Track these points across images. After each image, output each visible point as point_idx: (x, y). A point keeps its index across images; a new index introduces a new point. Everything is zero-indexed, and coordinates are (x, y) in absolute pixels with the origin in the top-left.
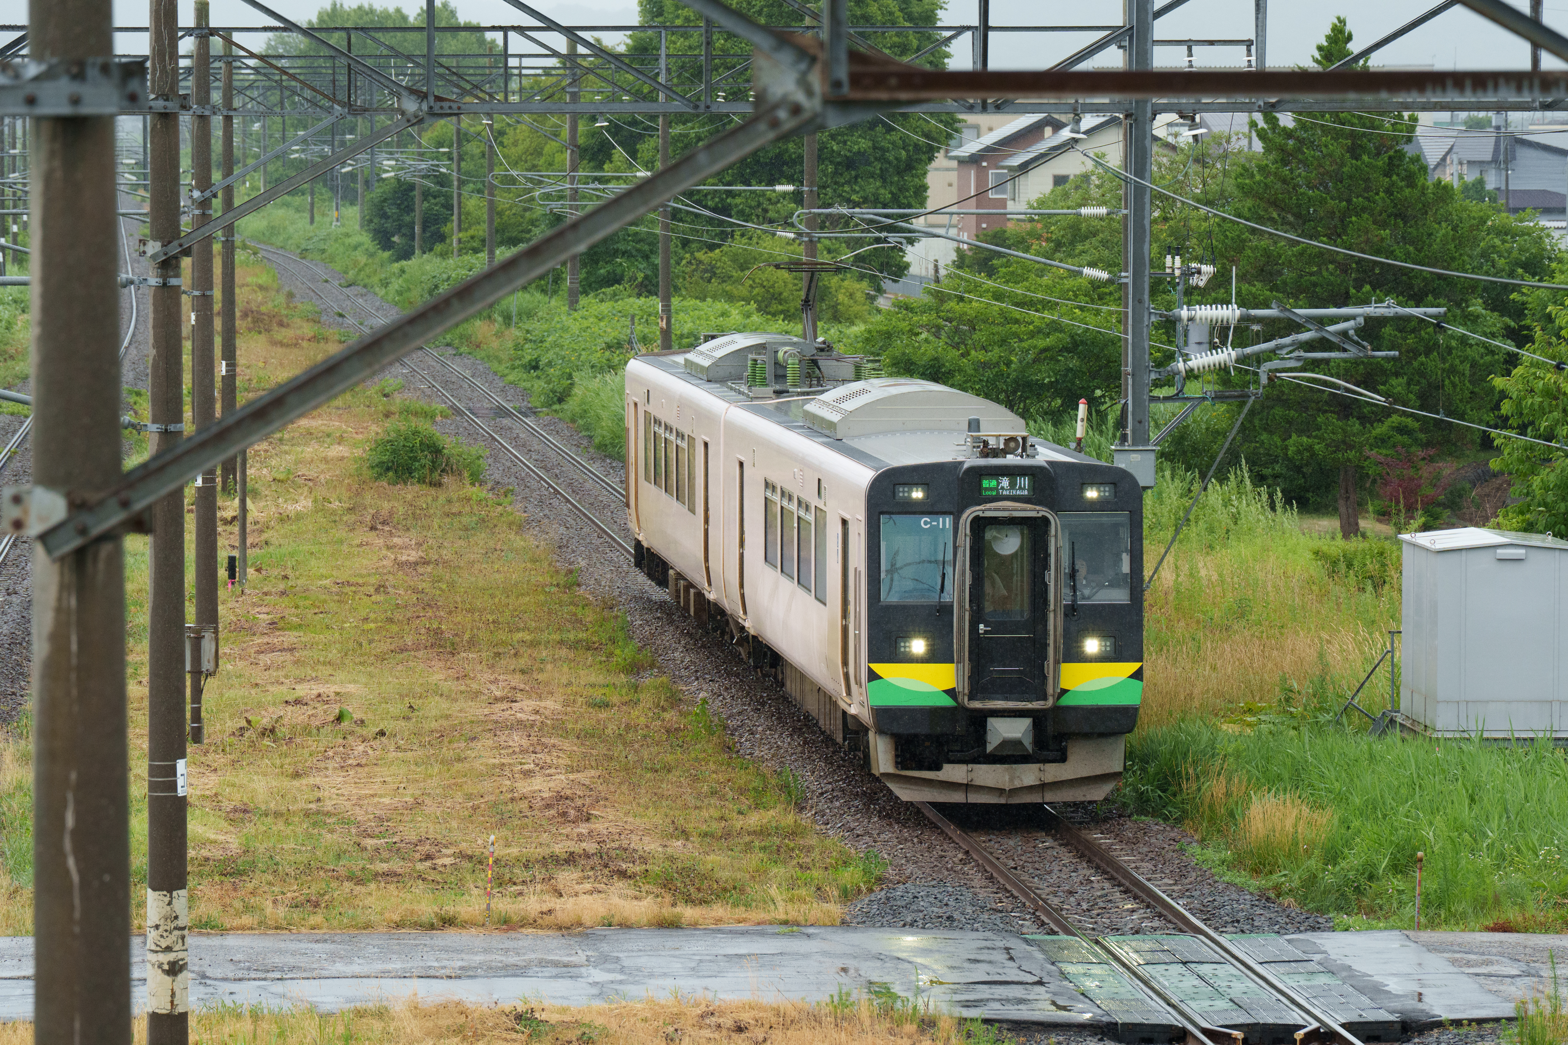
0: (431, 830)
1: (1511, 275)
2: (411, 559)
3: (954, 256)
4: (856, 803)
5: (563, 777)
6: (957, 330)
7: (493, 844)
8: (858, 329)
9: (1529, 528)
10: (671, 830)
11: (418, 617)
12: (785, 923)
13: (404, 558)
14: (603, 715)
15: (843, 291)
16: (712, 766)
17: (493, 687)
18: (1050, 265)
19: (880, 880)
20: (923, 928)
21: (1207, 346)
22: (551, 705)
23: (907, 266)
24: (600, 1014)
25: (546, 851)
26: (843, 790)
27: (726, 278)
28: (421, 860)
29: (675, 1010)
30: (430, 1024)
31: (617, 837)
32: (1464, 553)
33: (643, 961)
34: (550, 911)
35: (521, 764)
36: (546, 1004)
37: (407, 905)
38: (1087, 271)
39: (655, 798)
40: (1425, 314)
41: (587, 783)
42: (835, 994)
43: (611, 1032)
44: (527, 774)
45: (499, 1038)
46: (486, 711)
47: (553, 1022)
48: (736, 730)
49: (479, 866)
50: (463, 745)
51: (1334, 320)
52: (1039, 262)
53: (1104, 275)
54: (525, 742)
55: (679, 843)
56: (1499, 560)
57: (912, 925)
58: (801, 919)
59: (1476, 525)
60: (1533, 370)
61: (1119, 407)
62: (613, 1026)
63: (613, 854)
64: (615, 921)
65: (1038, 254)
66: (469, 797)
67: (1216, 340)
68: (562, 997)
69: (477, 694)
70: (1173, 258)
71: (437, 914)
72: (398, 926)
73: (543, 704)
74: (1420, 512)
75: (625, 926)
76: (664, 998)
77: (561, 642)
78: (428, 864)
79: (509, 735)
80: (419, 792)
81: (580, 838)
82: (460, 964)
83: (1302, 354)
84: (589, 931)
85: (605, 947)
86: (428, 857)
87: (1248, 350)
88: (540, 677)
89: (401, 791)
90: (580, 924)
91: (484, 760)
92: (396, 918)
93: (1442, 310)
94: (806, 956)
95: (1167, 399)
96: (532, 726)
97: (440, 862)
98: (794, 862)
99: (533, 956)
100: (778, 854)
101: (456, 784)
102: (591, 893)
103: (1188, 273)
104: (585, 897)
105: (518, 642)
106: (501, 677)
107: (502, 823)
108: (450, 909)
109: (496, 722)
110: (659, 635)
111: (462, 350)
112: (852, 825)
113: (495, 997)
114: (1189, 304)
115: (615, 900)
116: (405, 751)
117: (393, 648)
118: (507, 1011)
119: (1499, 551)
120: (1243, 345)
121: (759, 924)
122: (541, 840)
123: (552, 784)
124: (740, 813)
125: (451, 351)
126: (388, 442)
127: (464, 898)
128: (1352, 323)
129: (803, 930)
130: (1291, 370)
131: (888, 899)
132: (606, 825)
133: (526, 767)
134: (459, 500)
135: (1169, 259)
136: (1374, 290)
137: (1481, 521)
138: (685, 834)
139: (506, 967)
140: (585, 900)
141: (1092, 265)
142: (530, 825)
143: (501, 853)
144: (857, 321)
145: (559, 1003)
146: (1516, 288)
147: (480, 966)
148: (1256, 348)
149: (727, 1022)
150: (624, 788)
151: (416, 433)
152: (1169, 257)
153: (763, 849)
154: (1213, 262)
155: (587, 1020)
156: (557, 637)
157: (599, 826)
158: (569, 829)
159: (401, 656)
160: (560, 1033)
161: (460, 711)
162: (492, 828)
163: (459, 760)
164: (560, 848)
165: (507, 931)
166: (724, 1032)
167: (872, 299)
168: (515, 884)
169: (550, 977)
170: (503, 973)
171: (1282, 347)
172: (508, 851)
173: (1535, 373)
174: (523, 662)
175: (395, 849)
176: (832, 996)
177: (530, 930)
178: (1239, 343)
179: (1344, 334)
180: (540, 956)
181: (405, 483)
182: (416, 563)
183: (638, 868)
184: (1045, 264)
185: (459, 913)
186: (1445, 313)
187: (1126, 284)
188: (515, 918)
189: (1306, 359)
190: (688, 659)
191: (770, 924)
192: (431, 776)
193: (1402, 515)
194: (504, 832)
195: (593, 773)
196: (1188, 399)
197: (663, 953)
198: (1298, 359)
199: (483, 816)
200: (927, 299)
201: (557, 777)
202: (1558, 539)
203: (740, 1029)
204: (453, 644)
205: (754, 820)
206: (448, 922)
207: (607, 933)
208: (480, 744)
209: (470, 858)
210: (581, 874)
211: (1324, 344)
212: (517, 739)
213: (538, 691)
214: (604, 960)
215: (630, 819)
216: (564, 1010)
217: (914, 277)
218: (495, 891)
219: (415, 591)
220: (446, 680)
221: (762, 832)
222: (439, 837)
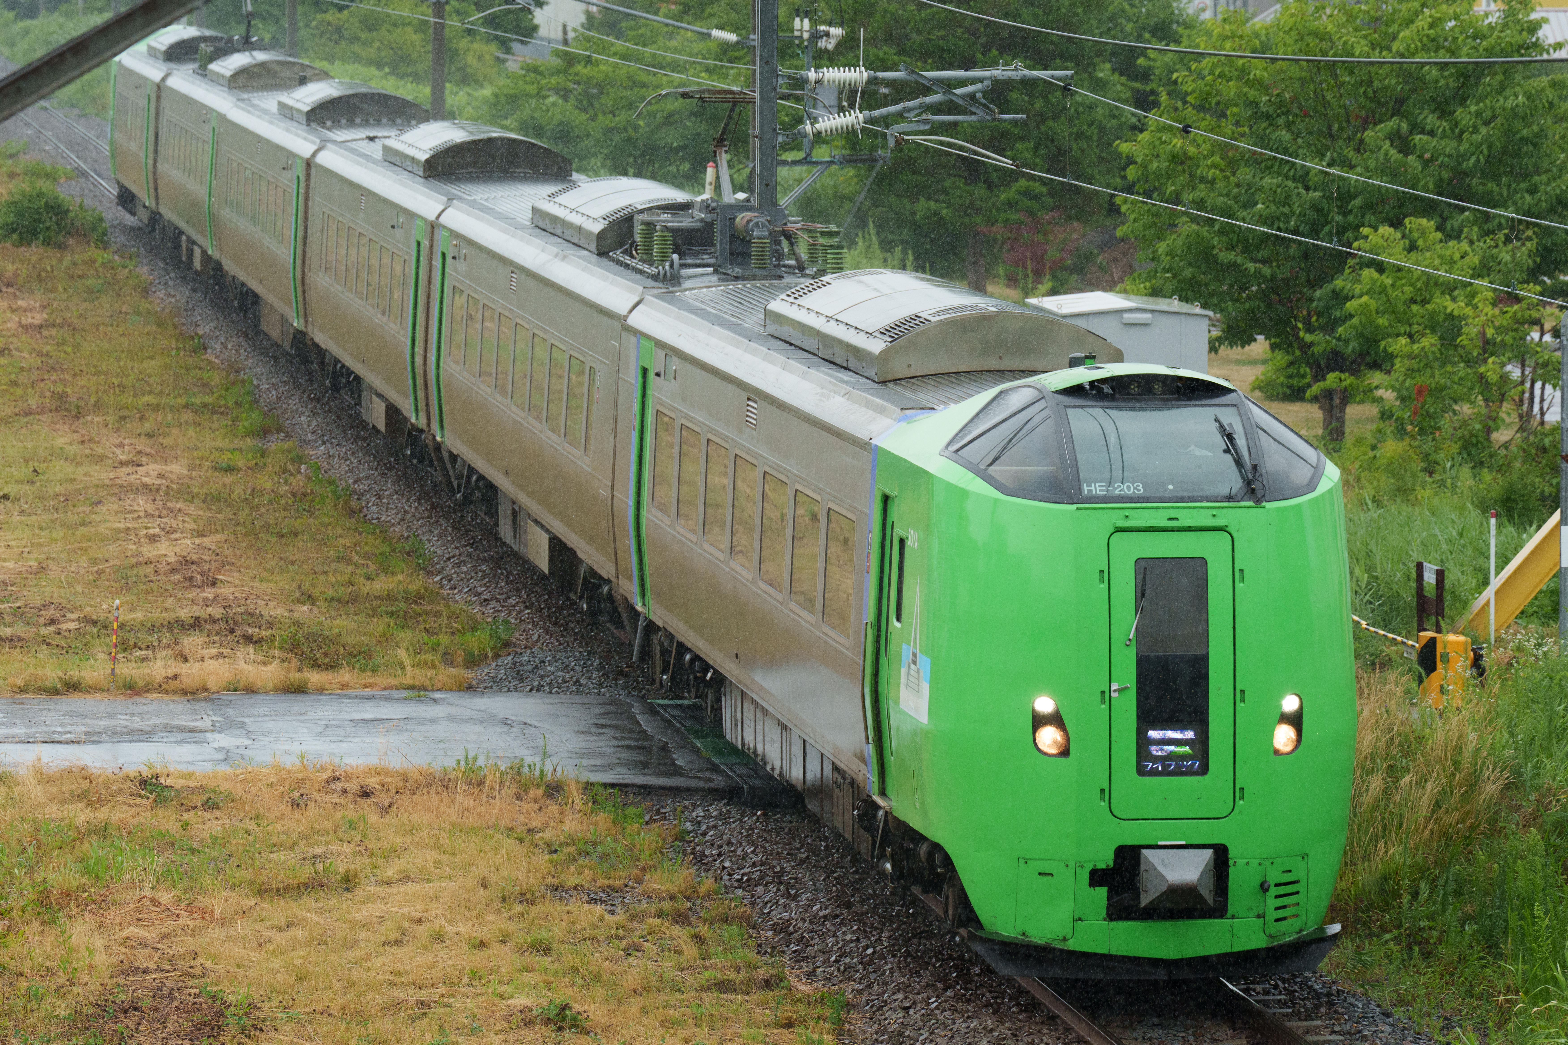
0: (56, 595)
1: (1139, 38)
2: (36, 322)
3: (583, 18)
4: (484, 567)
5: (189, 542)
6: (586, 93)
7: (117, 609)
8: (487, 92)
9: (1156, 293)
10: (298, 595)
11: (43, 380)
12: (411, 688)
13: (30, 320)
14: (229, 479)
15: (472, 53)
16: (339, 531)
17: (118, 451)
18: (679, 28)
19: (506, 645)
20: (551, 693)
21: (836, 109)
22: (177, 469)
23: (535, 28)
24: (226, 779)
25: (171, 616)
26: (470, 555)
27: (354, 40)
28: (45, 625)
29: (301, 775)
30: (54, 790)
31: (243, 602)
32: (1090, 318)
33: (269, 725)
34: (175, 677)
35: (147, 528)
36: (171, 768)
37: (31, 670)
38: (716, 33)
39: (282, 563)
40: (1053, 77)
41: (213, 547)
42: (462, 758)
43: (237, 797)
44: (153, 539)
45: (124, 803)
46: (112, 475)
47: (178, 787)
48: (362, 495)
49: (104, 631)
50: (87, 509)
51: (963, 83)
52: (667, 25)
53: (732, 37)
54: (150, 508)
55: (305, 608)
56: (1126, 324)
57: (538, 690)
58: (427, 683)
59: (1104, 290)
60: (1159, 135)
61: (747, 171)
62: (239, 790)
63: (239, 618)
64: (241, 685)
65: (666, 16)
66: (94, 561)
67: (845, 104)
68: (189, 763)
69: (103, 457)
70: (802, 21)
71: (60, 679)
72: (23, 690)
73: (168, 468)
74: (1048, 277)
75: (250, 690)
76: (290, 762)
77: (187, 406)
78: (52, 628)
79: (134, 499)
80: (43, 557)
81: (207, 603)
82: (84, 729)
83: (930, 117)
84: (214, 696)
85: (230, 712)
86: (52, 622)
87: (876, 113)
88: (165, 441)
89: (25, 555)
90: (205, 689)
91: (109, 525)
92: (20, 682)
93: (1069, 73)
94: (432, 721)
95: (796, 163)
96: (158, 490)
97: (64, 626)
98: (422, 626)
99: (158, 721)
100: (405, 619)
101: (81, 549)
102: (216, 657)
103: (816, 36)
104: (211, 661)
105: (143, 405)
106: (127, 442)
107: (127, 588)
108: (75, 674)
109: (121, 486)
110: (287, 398)
111: (87, 111)
112: (480, 590)
113: (120, 762)
114: (817, 67)
115: (242, 664)
116: (30, 515)
117: (17, 411)
118: (132, 776)
119: (1125, 315)
120: (871, 108)
121: (385, 689)
122: (167, 605)
123: (177, 549)
124: (368, 578)
125: (76, 111)
126: (12, 203)
127: (89, 662)
128: (979, 86)
129: (429, 694)
130: (922, 133)
131: (515, 664)
132: (232, 590)
133: (151, 531)
134: (85, 262)
135: (797, 21)
136: (1001, 54)
137: (1109, 286)
138: (311, 599)
139: (131, 732)
140: (212, 665)
141: (720, 27)
142: (155, 589)
143: (126, 618)
144: (485, 84)
145: (184, 768)
146: (1143, 52)
147: (105, 730)
148: (884, 111)
149: (353, 787)
150: (250, 553)
151: (40, 195)
152: (797, 20)
153: (391, 614)
154: (841, 25)
155: (212, 785)
156: (182, 401)
157: (225, 591)
158: (195, 594)
159: (25, 420)
160: (185, 798)
161: (85, 475)
162: (117, 593)
163: (83, 524)
164: (185, 613)
165: (131, 696)
166: (350, 797)
167: (500, 61)
168: (140, 649)
169: (175, 742)
170: (127, 738)
171: (910, 110)
172: (133, 616)
173: (1160, 138)
174: (148, 426)
175: (19, 614)
176: (458, 762)
177: (155, 695)
178: (867, 106)
179: (972, 96)
180: (166, 722)
181: (29, 244)
182: (41, 327)
183: (265, 633)
184: (674, 26)
185: (84, 678)
186: (1072, 76)
187: (754, 47)
188: (141, 683)
189: (933, 122)
190: (314, 423)
191: (397, 689)
192: (56, 541)
193: (1030, 279)
194: (130, 597)
195: (218, 537)
196: (817, 163)
197: (289, 718)
198: (926, 121)
199: (108, 580)
200: (556, 62)
201: (183, 541)
202: (1184, 304)
203: (366, 794)
204: (78, 407)
205: (381, 585)
206: (72, 687)
207: (232, 698)
208: (104, 509)
209: (95, 623)
210: (207, 639)
211: (950, 107)
212: (142, 503)
213: (163, 455)
214: (229, 726)
215: (256, 584)
216: (189, 775)
217: (542, 39)
218: (119, 656)
219: (40, 354)
220: (71, 444)
221: (389, 597)
222: (63, 601)
